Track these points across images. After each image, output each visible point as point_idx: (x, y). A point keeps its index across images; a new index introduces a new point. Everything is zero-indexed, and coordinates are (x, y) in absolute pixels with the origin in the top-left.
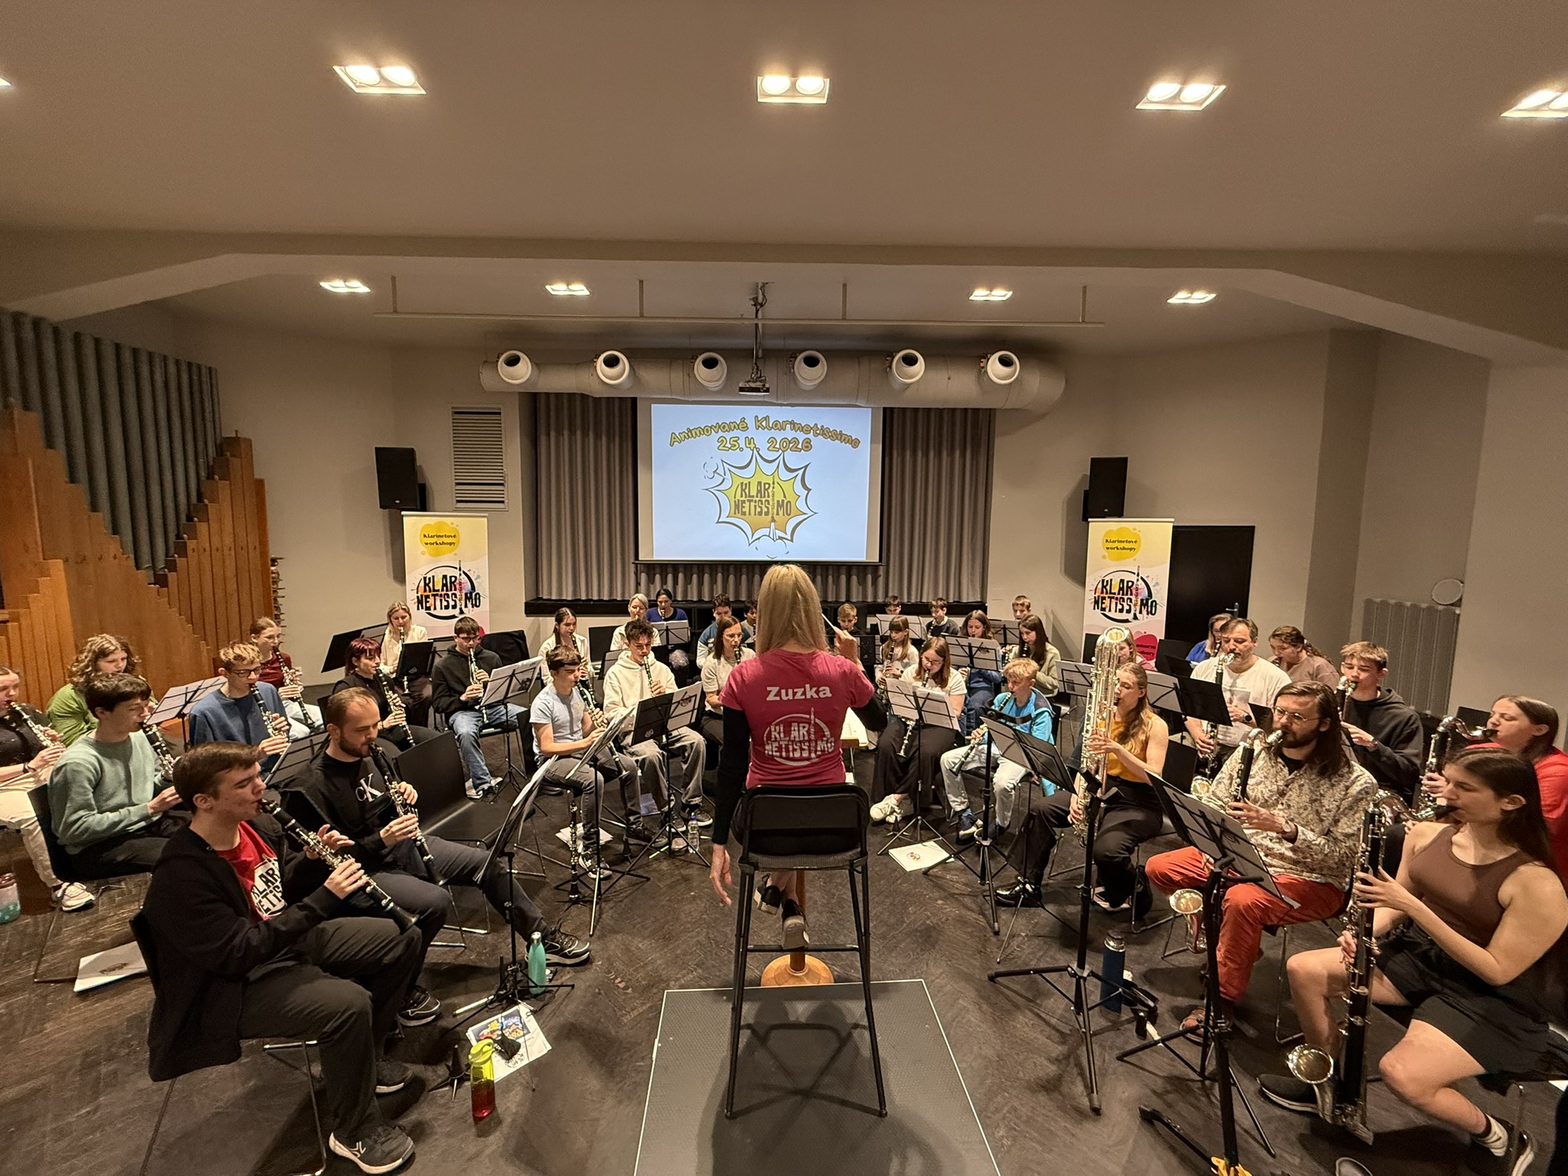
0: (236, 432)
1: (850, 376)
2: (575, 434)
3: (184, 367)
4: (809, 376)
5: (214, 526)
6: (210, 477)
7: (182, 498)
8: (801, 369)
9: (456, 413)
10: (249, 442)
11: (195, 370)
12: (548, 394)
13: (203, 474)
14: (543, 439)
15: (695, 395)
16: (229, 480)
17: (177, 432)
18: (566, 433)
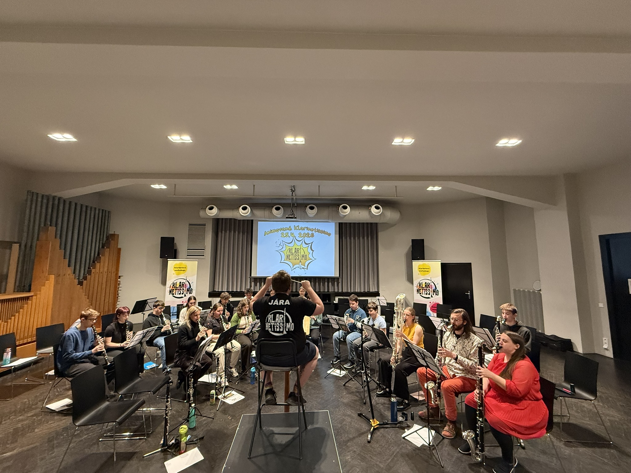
0: (114, 232)
1: (325, 212)
2: (231, 232)
3: (101, 211)
4: (311, 213)
5: (102, 264)
6: (103, 247)
7: (92, 255)
8: (308, 210)
9: (190, 225)
10: (118, 235)
11: (104, 212)
12: (222, 219)
13: (101, 247)
14: (220, 233)
15: (273, 219)
16: (109, 248)
17: (95, 232)
18: (228, 231)
